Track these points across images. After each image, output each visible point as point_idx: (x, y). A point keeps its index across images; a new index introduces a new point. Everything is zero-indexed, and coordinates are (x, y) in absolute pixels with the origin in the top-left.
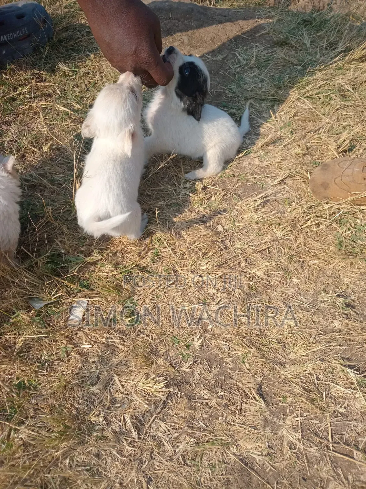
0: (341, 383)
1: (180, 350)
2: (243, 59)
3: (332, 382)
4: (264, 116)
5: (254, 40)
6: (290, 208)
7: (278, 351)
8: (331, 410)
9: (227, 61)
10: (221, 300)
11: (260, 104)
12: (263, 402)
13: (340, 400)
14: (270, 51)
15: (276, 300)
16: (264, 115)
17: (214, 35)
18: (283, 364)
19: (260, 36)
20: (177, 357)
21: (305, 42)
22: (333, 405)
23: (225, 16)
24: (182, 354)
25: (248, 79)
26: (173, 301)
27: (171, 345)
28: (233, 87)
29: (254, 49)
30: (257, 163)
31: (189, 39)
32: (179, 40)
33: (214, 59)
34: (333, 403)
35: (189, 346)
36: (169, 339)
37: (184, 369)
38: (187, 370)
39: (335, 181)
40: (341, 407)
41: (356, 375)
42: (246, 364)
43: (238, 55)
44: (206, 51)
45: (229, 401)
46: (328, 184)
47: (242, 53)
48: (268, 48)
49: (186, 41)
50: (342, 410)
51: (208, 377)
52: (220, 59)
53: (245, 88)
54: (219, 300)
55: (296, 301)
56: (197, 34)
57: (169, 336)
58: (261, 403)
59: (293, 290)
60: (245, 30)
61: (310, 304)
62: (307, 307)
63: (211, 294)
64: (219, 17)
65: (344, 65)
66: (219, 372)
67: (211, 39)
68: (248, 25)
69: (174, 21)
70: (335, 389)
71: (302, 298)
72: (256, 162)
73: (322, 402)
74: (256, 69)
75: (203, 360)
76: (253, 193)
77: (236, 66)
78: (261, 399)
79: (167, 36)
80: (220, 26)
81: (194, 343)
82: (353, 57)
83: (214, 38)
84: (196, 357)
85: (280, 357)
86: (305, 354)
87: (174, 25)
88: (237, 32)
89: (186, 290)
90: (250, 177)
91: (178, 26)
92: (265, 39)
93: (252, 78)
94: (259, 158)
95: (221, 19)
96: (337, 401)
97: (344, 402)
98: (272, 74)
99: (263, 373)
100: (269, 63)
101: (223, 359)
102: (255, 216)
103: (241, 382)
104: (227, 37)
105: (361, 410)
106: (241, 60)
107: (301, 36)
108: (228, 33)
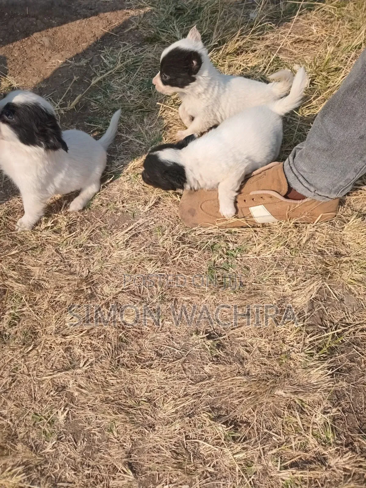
0: (210, 439)
1: (43, 428)
2: (109, 63)
3: (201, 439)
4: (133, 131)
5: (122, 37)
6: (162, 239)
7: (147, 412)
8: (200, 471)
9: (92, 66)
10: (88, 360)
11: (129, 116)
12: (131, 474)
13: (209, 458)
14: (140, 49)
15: (148, 350)
16: (133, 129)
17: (78, 34)
18: (152, 426)
19: (128, 32)
20: (40, 437)
21: (177, 36)
22: (201, 466)
23: (91, 9)
24: (45, 432)
25: (116, 87)
26: (35, 370)
27: (32, 425)
28: (99, 97)
29: (122, 49)
30: (127, 188)
31: (50, 41)
32: (39, 43)
33: (77, 64)
34: (201, 464)
35: (53, 421)
36: (30, 418)
37: (48, 450)
38: (51, 451)
39: (201, 207)
40: (209, 466)
41: (224, 429)
42: (114, 432)
43: (103, 58)
44: (69, 55)
45: (96, 478)
46: (195, 210)
47: (108, 56)
48: (137, 46)
49: (47, 44)
50: (211, 470)
51: (73, 455)
52: (85, 64)
53: (112, 97)
54: (85, 360)
55: (168, 347)
56: (59, 34)
57: (30, 413)
58: (129, 475)
59: (165, 335)
60: (113, 25)
61: (182, 348)
62: (179, 353)
63: (78, 354)
64: (84, 10)
65: (218, 61)
66: (86, 447)
67: (75, 39)
68: (116, 19)
69: (31, 19)
70: (204, 446)
71: (174, 342)
72: (126, 186)
73: (190, 465)
74: (124, 73)
75: (69, 435)
76: (124, 225)
77: (102, 72)
78: (130, 471)
79: (24, 38)
80: (84, 22)
81: (58, 417)
82: (227, 51)
83: (79, 37)
84: (60, 432)
85: (149, 417)
86: (174, 411)
87: (32, 24)
88: (104, 28)
89: (50, 354)
90: (119, 205)
91: (36, 25)
92: (134, 36)
93: (120, 85)
94: (130, 181)
95: (86, 13)
96: (206, 459)
97: (212, 460)
98: (141, 79)
99: (132, 439)
100: (138, 66)
101: (90, 430)
102: (124, 253)
103: (109, 454)
104: (93, 35)
105: (230, 466)
106: (108, 64)
107: (171, 29)
108: (93, 30)
